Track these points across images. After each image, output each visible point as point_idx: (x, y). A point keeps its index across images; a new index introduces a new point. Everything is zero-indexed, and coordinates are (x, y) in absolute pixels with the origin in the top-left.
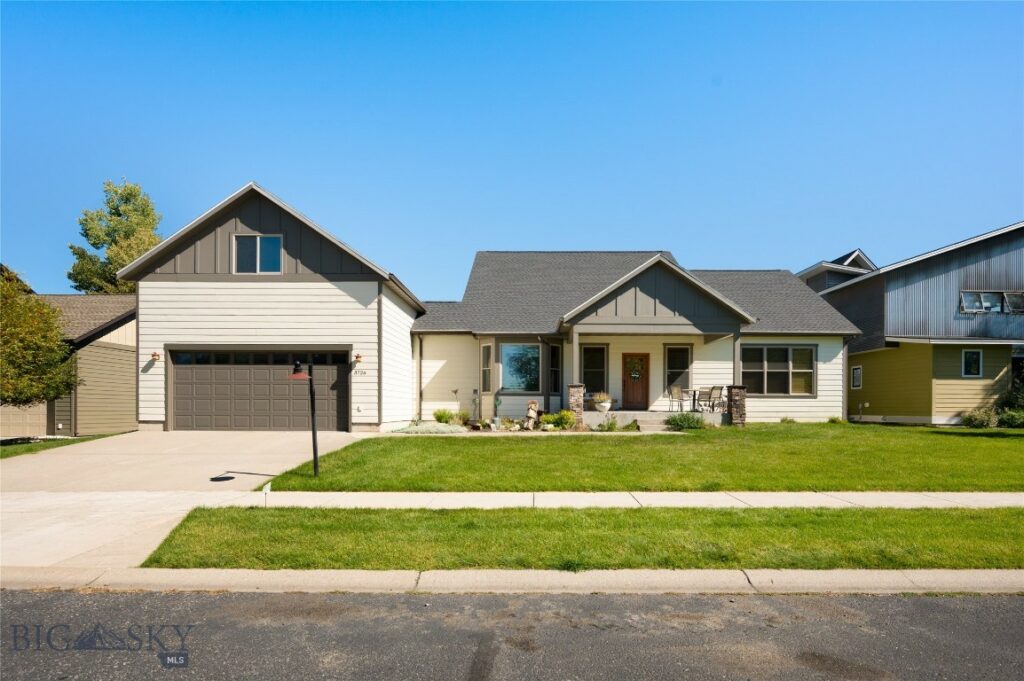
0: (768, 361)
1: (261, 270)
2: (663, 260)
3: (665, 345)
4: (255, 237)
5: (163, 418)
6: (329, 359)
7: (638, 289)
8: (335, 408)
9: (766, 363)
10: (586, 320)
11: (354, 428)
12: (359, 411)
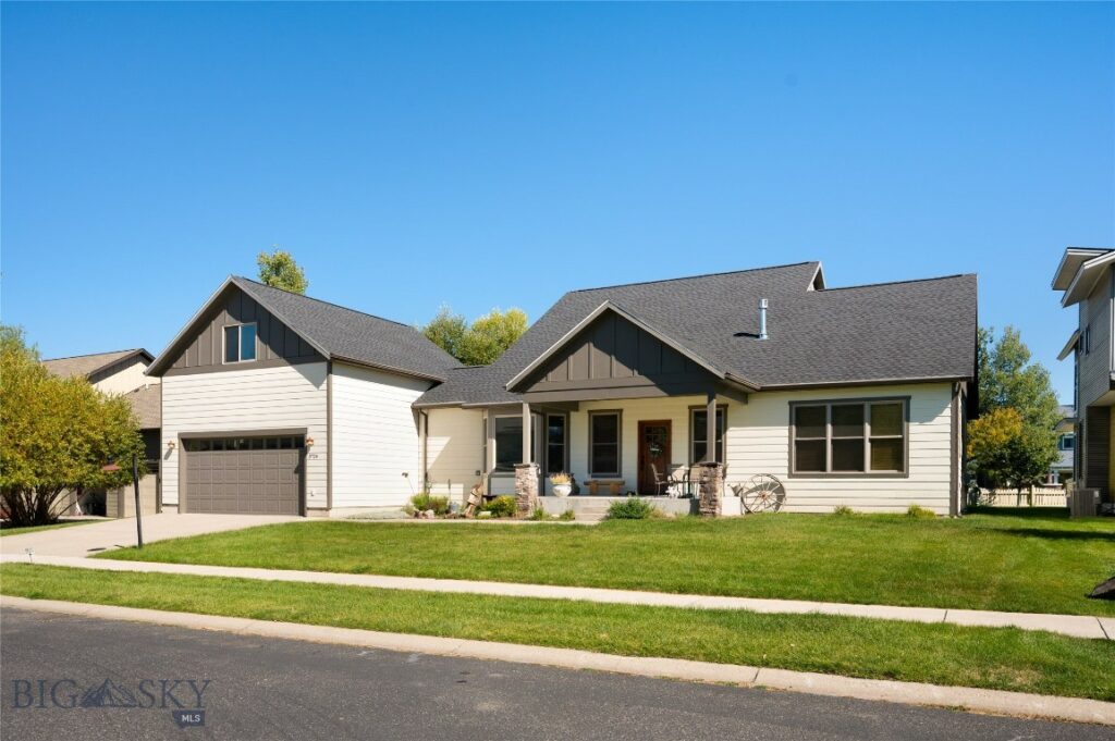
0: (833, 425)
1: (242, 359)
2: (613, 308)
3: (690, 408)
4: (238, 327)
5: (176, 502)
7: (591, 345)
9: (829, 428)
10: (536, 387)
11: (309, 513)
12: (312, 495)
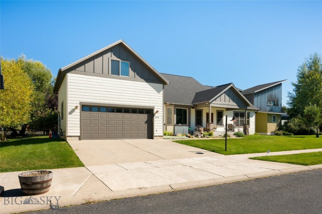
1: (121, 75)
3: (217, 110)
4: (119, 61)
5: (79, 135)
6: (145, 112)
7: (225, 94)
8: (147, 130)
9: (239, 117)
10: (213, 102)
11: (155, 138)
12: (156, 131)
